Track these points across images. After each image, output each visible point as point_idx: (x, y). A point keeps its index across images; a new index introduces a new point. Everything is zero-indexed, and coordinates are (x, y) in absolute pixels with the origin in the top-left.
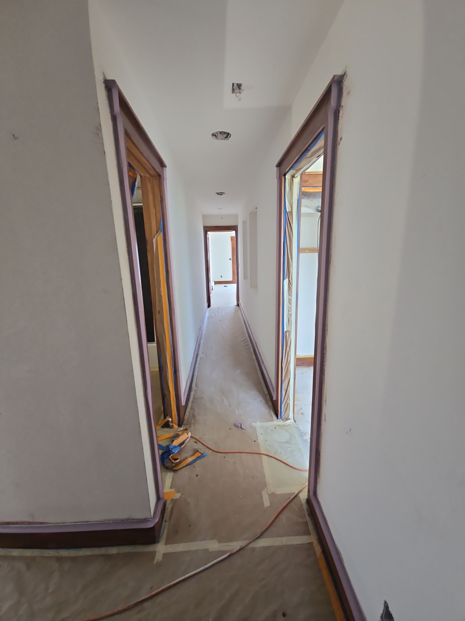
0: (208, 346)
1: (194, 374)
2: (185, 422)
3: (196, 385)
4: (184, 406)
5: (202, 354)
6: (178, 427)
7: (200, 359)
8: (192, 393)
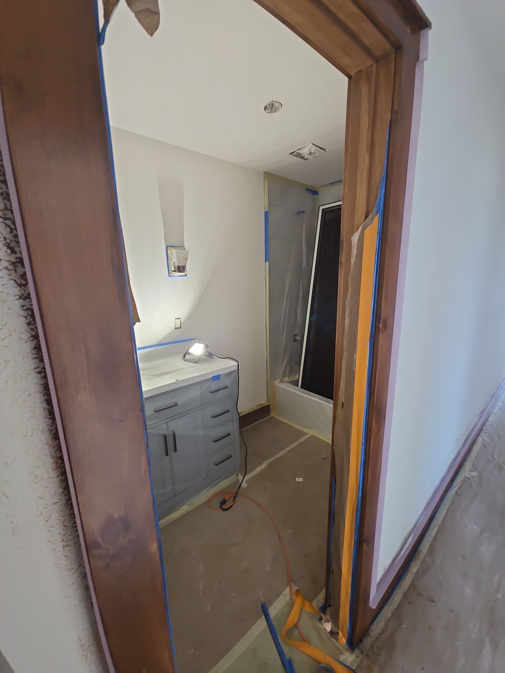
0: (493, 455)
1: (436, 516)
2: (367, 642)
3: (431, 551)
4: (374, 609)
5: (471, 471)
6: (347, 647)
7: (464, 482)
8: (414, 568)
